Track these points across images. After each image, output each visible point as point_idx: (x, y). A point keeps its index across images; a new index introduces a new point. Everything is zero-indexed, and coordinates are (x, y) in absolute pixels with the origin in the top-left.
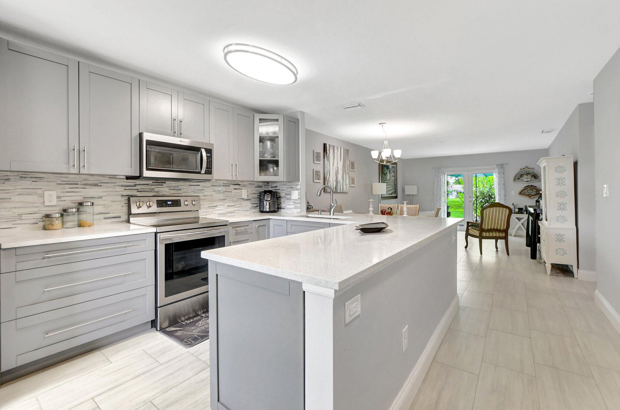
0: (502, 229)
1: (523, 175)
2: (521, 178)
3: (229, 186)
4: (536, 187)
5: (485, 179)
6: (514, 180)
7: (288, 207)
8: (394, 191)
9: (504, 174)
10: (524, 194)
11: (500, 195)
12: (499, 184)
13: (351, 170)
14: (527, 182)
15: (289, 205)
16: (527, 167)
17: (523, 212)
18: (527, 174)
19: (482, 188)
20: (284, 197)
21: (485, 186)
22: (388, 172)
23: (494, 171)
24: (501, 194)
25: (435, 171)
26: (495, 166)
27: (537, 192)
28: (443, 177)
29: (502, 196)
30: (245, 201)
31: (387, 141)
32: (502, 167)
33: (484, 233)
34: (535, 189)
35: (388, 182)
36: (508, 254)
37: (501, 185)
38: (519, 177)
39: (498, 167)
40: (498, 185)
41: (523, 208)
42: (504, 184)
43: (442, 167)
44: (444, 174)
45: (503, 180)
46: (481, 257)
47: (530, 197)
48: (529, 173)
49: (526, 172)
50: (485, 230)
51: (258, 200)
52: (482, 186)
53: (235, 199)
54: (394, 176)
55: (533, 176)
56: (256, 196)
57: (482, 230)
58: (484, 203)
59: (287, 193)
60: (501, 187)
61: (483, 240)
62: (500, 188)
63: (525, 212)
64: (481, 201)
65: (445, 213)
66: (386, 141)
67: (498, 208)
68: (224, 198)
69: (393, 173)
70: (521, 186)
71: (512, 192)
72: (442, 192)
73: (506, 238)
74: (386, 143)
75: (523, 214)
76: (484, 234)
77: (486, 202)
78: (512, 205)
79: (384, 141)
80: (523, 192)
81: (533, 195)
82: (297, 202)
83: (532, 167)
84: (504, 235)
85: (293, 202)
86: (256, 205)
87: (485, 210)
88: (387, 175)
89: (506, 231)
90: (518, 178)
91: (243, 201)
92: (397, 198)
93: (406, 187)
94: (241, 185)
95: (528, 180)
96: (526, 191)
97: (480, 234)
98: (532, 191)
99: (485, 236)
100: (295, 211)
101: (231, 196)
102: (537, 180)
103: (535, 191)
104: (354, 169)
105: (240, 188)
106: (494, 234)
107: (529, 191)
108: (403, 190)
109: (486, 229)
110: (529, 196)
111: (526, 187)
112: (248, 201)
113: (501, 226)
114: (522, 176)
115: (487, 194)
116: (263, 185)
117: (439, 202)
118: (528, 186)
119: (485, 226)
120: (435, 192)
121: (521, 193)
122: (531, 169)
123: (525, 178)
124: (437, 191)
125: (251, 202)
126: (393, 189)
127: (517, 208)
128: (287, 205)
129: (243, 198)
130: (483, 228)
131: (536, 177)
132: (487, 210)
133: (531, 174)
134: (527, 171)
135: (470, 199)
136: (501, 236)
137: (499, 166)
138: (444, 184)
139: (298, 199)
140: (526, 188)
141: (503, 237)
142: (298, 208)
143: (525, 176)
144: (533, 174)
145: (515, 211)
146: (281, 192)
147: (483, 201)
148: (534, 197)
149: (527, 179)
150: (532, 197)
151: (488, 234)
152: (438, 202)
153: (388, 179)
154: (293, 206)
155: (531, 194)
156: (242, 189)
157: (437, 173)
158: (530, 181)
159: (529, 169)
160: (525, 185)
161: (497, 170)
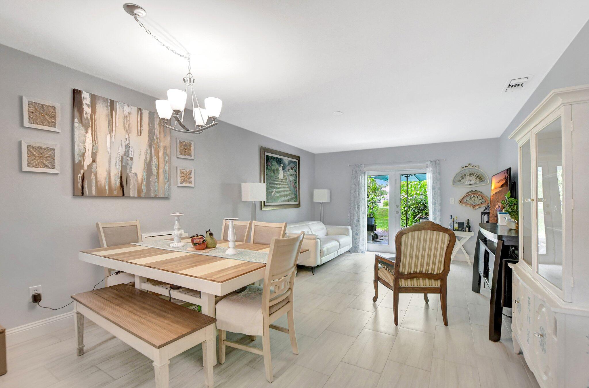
0: (435, 273)
1: (465, 176)
2: (463, 181)
4: (481, 193)
5: (419, 184)
6: (454, 183)
8: (293, 196)
9: (440, 174)
10: (466, 203)
11: (434, 204)
12: (434, 188)
13: (179, 156)
14: (471, 186)
16: (471, 164)
17: (463, 228)
18: (470, 175)
19: (415, 195)
21: (419, 192)
22: (281, 169)
23: (428, 169)
24: (437, 202)
25: (353, 170)
26: (429, 163)
27: (483, 200)
28: (363, 178)
29: (437, 205)
32: (437, 164)
33: (403, 281)
34: (480, 196)
35: (280, 183)
36: (446, 324)
37: (437, 189)
38: (460, 178)
39: (432, 165)
40: (432, 189)
41: (465, 222)
42: (440, 189)
43: (361, 165)
44: (365, 173)
45: (438, 183)
46: (397, 331)
47: (474, 207)
48: (473, 173)
49: (469, 171)
50: (404, 274)
52: (415, 193)
54: (294, 176)
55: (478, 177)
57: (399, 276)
58: (417, 213)
60: (437, 192)
61: (401, 295)
62: (434, 194)
63: (467, 229)
64: (414, 211)
65: (365, 228)
67: (429, 231)
69: (291, 170)
70: (462, 191)
71: (450, 199)
72: (361, 199)
73: (442, 290)
75: (463, 231)
76: (403, 283)
77: (420, 212)
78: (450, 218)
80: (465, 200)
83: (476, 165)
84: (439, 285)
87: (404, 237)
88: (278, 173)
89: (443, 277)
90: (458, 179)
92: (300, 207)
93: (316, 192)
95: (471, 183)
96: (468, 198)
97: (396, 281)
98: (476, 199)
99: (403, 286)
102: (482, 184)
103: (480, 198)
104: (190, 155)
106: (422, 283)
107: (473, 199)
108: (312, 196)
109: (406, 273)
110: (473, 205)
113: (433, 268)
114: (463, 177)
115: (421, 202)
117: (357, 213)
118: (472, 191)
119: (405, 268)
120: (352, 199)
121: (462, 202)
122: (476, 168)
123: (468, 180)
124: (354, 198)
126: (292, 193)
127: (457, 223)
130: (401, 271)
131: (481, 179)
132: (408, 236)
133: (475, 175)
134: (471, 170)
135: (397, 209)
136: (434, 286)
137: (434, 163)
138: (363, 188)
140: (469, 194)
141: (438, 288)
143: (468, 178)
144: (478, 174)
145: (454, 226)
147: (416, 211)
148: (479, 206)
149: (471, 181)
150: (476, 208)
151: (409, 283)
152: (355, 212)
153: (280, 178)
155: (474, 203)
157: (354, 173)
158: (474, 184)
159: (473, 167)
160: (468, 189)
161: (431, 169)
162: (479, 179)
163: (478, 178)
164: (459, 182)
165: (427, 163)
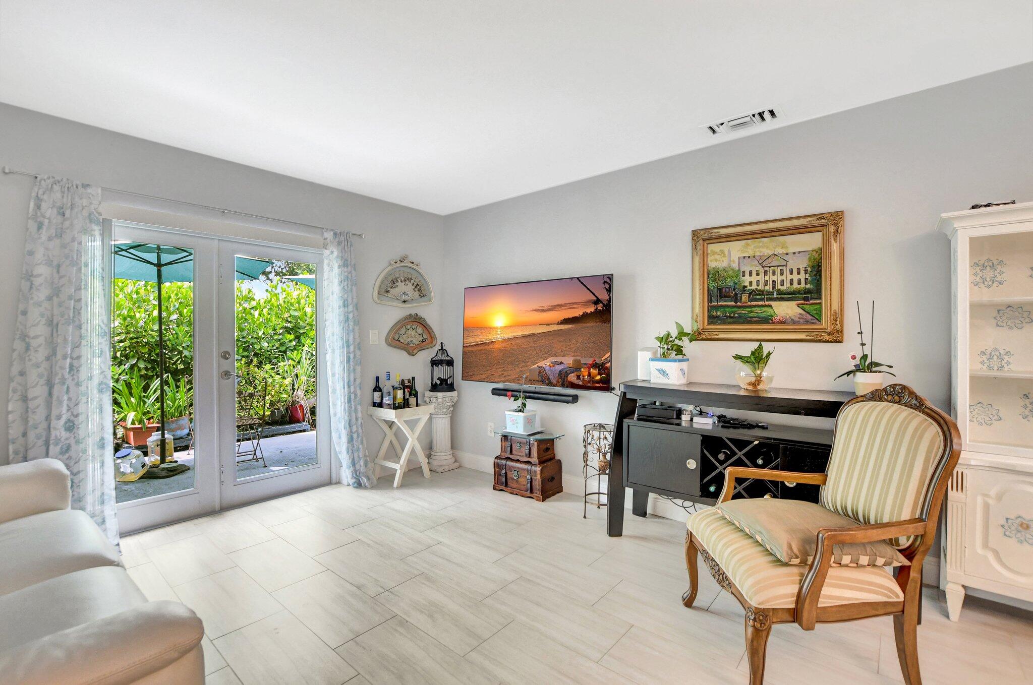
1: (397, 280)
2: (393, 291)
4: (424, 320)
10: (399, 341)
14: (406, 306)
16: (407, 257)
18: (405, 280)
27: (426, 336)
34: (421, 327)
38: (388, 285)
39: (336, 241)
42: (357, 307)
43: (87, 185)
47: (411, 352)
48: (410, 277)
49: (403, 272)
55: (416, 286)
80: (397, 336)
81: (420, 347)
90: (386, 288)
95: (406, 298)
96: (402, 331)
98: (415, 334)
103: (421, 332)
107: (409, 333)
110: (411, 348)
111: (403, 319)
114: (394, 282)
118: (408, 316)
121: (392, 339)
122: (415, 267)
123: (402, 291)
131: (421, 293)
133: (412, 281)
134: (407, 270)
137: (342, 238)
140: (405, 322)
143: (401, 285)
144: (417, 281)
149: (405, 293)
150: (415, 352)
155: (412, 344)
158: (413, 301)
159: (411, 265)
160: (402, 311)
161: (335, 253)
162: (419, 291)
163: (416, 289)
164: (386, 295)
165: (326, 235)
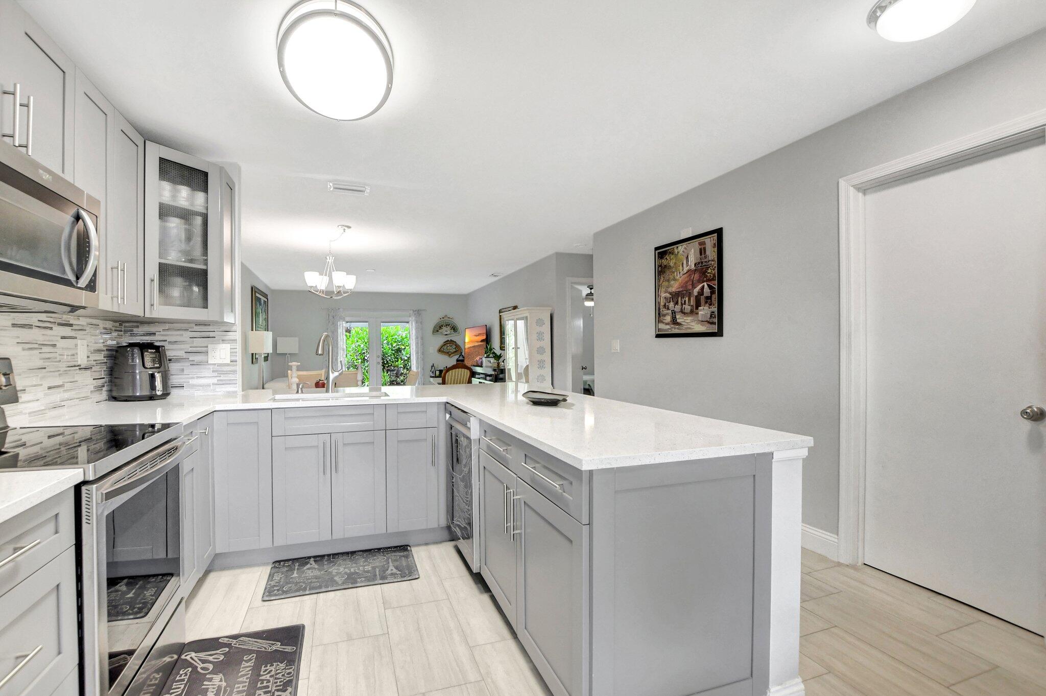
1: (442, 326)
2: (440, 331)
3: (51, 328)
4: (454, 341)
6: (433, 333)
7: (192, 382)
9: (421, 324)
10: (443, 352)
11: (417, 353)
14: (447, 336)
15: (198, 377)
16: (446, 316)
18: (446, 325)
20: (178, 360)
22: (260, 311)
23: (411, 317)
24: (419, 351)
25: (329, 315)
26: (411, 312)
28: (342, 325)
29: (419, 354)
30: (83, 371)
31: (333, 258)
32: (418, 313)
34: (453, 344)
35: (260, 329)
37: (419, 339)
38: (438, 329)
39: (414, 313)
40: (415, 338)
42: (422, 338)
43: (339, 309)
44: (343, 319)
45: (420, 332)
48: (449, 324)
51: (105, 369)
53: (63, 366)
54: (266, 320)
55: (452, 328)
56: (101, 357)
59: (190, 350)
60: (419, 341)
62: (418, 343)
66: (331, 258)
68: (40, 363)
69: (264, 313)
70: (440, 340)
71: (431, 348)
74: (330, 260)
78: (433, 366)
79: (328, 257)
80: (442, 349)
81: (453, 353)
82: (225, 370)
83: (451, 317)
85: (213, 371)
86: (100, 382)
87: (447, 373)
91: (78, 371)
93: (279, 340)
94: (74, 327)
95: (447, 333)
96: (445, 347)
98: (451, 348)
100: (217, 390)
101: (56, 358)
103: (454, 347)
105: (73, 334)
107: (448, 348)
110: (449, 354)
111: (445, 342)
112: (88, 372)
116: (114, 328)
118: (448, 340)
121: (440, 350)
122: (451, 320)
123: (444, 330)
125: (94, 374)
127: (438, 370)
128: (193, 378)
129: (79, 363)
131: (455, 330)
133: (450, 326)
135: (377, 359)
137: (416, 312)
138: (342, 337)
139: (229, 362)
140: (447, 342)
142: (230, 384)
143: (444, 328)
144: (452, 325)
146: (167, 346)
149: (446, 331)
153: (260, 323)
154: (215, 380)
155: (450, 352)
156: (76, 338)
157: (331, 318)
158: (450, 334)
159: (448, 319)
160: (445, 339)
161: (414, 318)
162: (453, 330)
164: (437, 332)
165: (409, 311)
